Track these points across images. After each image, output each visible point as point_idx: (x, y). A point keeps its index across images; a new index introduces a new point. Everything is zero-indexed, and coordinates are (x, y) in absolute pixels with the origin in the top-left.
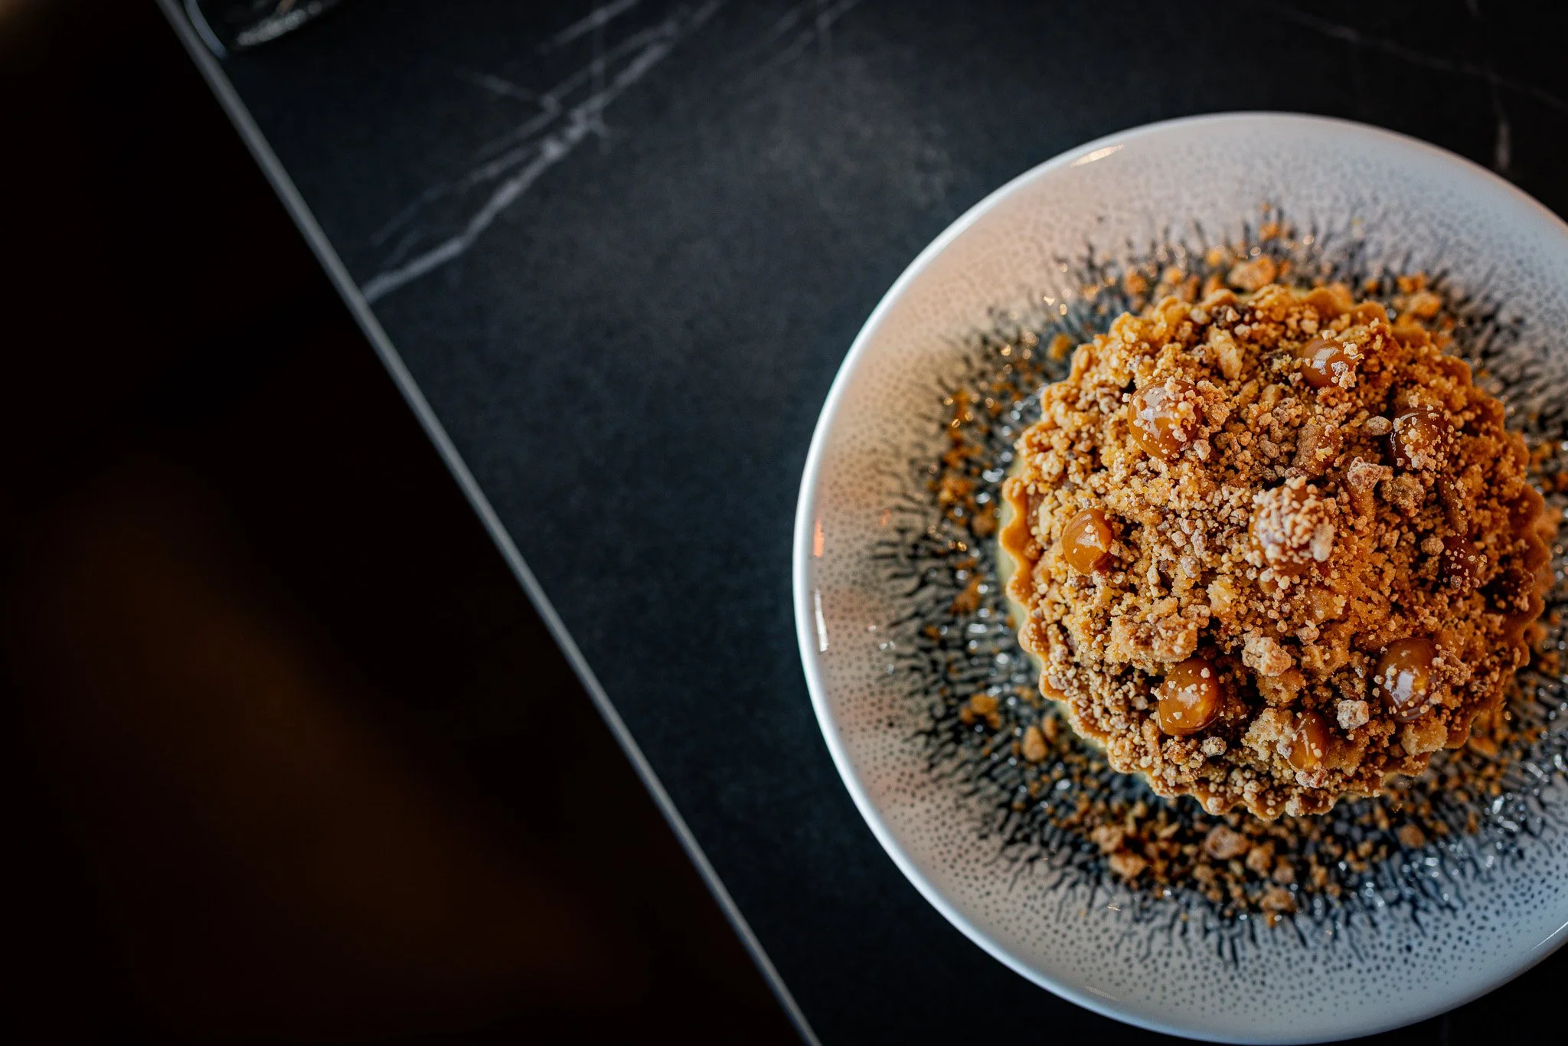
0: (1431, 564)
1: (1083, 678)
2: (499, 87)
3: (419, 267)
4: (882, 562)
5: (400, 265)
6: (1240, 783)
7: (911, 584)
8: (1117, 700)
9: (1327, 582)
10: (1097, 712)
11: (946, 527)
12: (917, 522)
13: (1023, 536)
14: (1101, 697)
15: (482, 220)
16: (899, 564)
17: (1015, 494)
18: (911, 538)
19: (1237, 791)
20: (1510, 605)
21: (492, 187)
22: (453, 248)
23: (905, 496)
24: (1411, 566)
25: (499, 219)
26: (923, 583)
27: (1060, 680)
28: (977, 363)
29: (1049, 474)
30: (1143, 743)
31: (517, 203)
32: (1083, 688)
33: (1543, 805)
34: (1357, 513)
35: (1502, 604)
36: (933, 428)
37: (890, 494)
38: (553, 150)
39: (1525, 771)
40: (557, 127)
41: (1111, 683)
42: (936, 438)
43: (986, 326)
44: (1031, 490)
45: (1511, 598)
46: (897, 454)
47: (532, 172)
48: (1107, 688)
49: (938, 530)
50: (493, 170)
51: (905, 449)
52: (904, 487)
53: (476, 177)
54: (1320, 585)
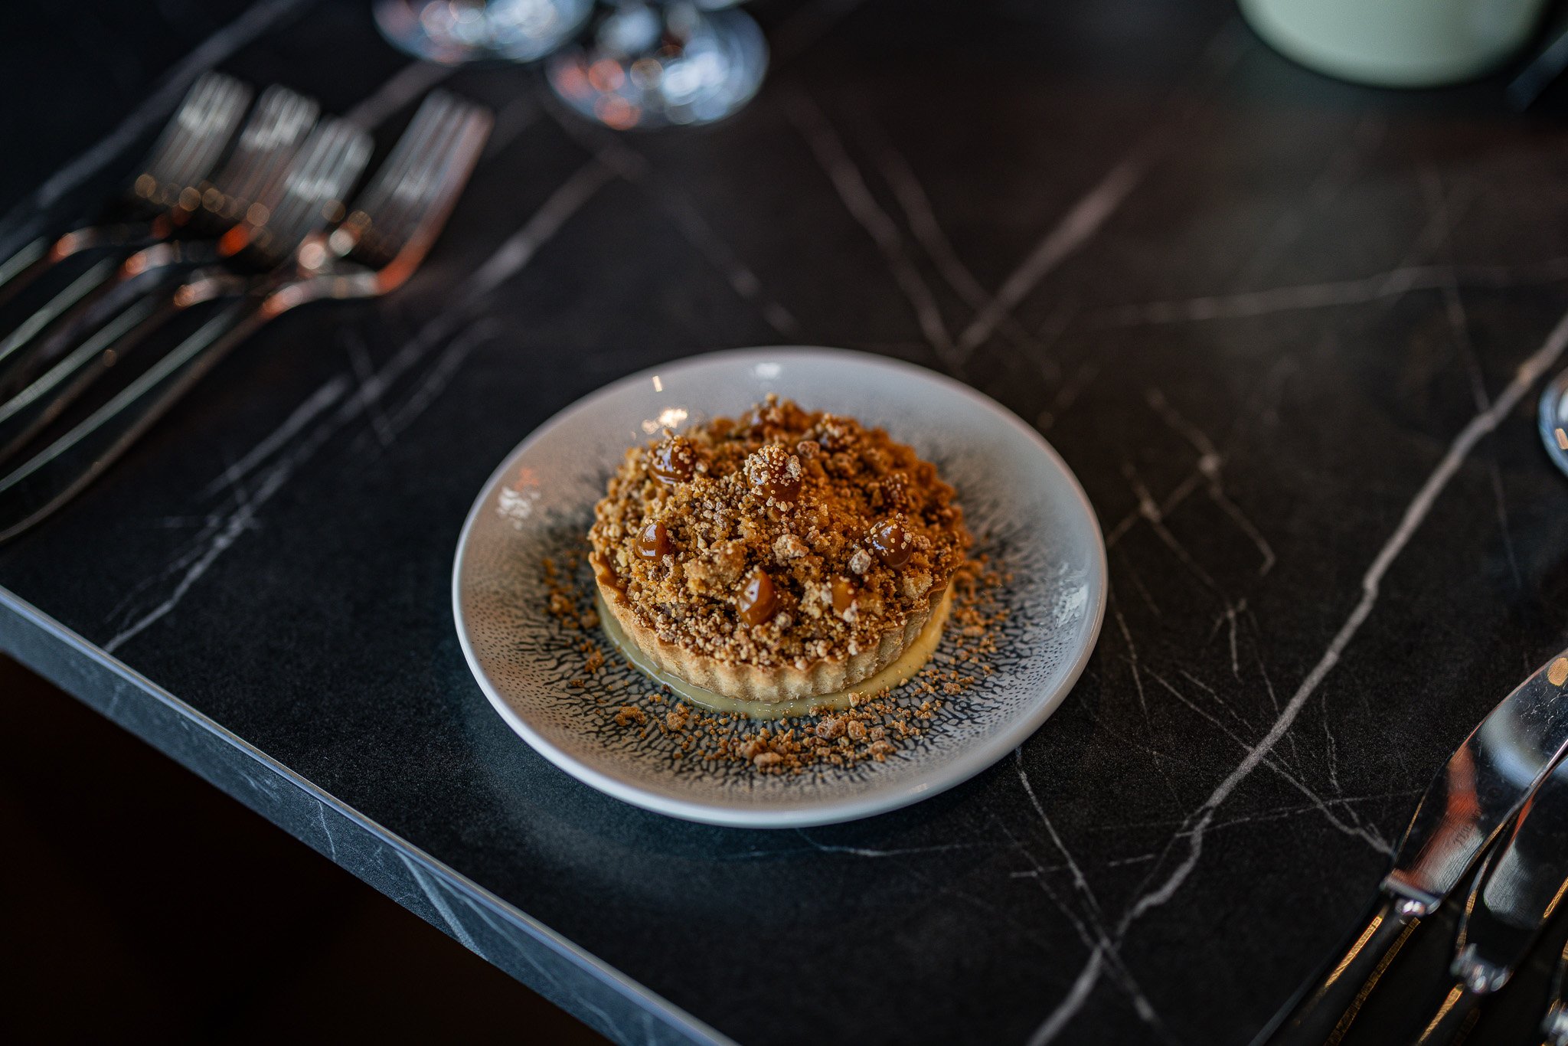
0: (877, 494)
1: (683, 628)
2: (173, 523)
3: (142, 625)
4: (526, 653)
5: (131, 625)
6: (813, 648)
7: (553, 663)
8: (710, 627)
9: (812, 504)
10: (700, 642)
11: (564, 632)
12: (544, 632)
13: (612, 578)
14: (699, 632)
15: (183, 588)
16: (539, 653)
17: (598, 558)
18: (542, 640)
19: (813, 654)
20: (941, 518)
21: (183, 573)
22: (166, 607)
23: (528, 618)
24: (866, 502)
25: (194, 586)
26: (560, 663)
27: (668, 634)
28: (551, 544)
29: (615, 537)
30: (737, 643)
31: (205, 575)
32: (686, 634)
33: (1026, 643)
34: (816, 477)
35: (934, 517)
36: (534, 582)
37: (517, 617)
38: (222, 542)
39: (1007, 635)
40: (222, 529)
41: (702, 620)
42: (538, 587)
43: (549, 522)
44: (607, 552)
45: (938, 511)
46: (514, 595)
47: (210, 557)
48: (700, 624)
49: (560, 634)
50: (182, 563)
51: (519, 593)
52: (525, 613)
53: (172, 569)
54: (808, 509)
